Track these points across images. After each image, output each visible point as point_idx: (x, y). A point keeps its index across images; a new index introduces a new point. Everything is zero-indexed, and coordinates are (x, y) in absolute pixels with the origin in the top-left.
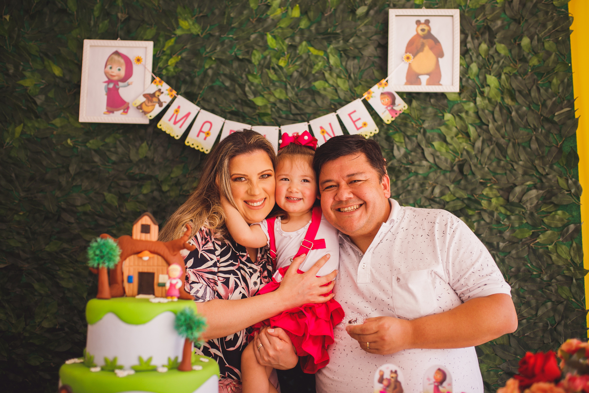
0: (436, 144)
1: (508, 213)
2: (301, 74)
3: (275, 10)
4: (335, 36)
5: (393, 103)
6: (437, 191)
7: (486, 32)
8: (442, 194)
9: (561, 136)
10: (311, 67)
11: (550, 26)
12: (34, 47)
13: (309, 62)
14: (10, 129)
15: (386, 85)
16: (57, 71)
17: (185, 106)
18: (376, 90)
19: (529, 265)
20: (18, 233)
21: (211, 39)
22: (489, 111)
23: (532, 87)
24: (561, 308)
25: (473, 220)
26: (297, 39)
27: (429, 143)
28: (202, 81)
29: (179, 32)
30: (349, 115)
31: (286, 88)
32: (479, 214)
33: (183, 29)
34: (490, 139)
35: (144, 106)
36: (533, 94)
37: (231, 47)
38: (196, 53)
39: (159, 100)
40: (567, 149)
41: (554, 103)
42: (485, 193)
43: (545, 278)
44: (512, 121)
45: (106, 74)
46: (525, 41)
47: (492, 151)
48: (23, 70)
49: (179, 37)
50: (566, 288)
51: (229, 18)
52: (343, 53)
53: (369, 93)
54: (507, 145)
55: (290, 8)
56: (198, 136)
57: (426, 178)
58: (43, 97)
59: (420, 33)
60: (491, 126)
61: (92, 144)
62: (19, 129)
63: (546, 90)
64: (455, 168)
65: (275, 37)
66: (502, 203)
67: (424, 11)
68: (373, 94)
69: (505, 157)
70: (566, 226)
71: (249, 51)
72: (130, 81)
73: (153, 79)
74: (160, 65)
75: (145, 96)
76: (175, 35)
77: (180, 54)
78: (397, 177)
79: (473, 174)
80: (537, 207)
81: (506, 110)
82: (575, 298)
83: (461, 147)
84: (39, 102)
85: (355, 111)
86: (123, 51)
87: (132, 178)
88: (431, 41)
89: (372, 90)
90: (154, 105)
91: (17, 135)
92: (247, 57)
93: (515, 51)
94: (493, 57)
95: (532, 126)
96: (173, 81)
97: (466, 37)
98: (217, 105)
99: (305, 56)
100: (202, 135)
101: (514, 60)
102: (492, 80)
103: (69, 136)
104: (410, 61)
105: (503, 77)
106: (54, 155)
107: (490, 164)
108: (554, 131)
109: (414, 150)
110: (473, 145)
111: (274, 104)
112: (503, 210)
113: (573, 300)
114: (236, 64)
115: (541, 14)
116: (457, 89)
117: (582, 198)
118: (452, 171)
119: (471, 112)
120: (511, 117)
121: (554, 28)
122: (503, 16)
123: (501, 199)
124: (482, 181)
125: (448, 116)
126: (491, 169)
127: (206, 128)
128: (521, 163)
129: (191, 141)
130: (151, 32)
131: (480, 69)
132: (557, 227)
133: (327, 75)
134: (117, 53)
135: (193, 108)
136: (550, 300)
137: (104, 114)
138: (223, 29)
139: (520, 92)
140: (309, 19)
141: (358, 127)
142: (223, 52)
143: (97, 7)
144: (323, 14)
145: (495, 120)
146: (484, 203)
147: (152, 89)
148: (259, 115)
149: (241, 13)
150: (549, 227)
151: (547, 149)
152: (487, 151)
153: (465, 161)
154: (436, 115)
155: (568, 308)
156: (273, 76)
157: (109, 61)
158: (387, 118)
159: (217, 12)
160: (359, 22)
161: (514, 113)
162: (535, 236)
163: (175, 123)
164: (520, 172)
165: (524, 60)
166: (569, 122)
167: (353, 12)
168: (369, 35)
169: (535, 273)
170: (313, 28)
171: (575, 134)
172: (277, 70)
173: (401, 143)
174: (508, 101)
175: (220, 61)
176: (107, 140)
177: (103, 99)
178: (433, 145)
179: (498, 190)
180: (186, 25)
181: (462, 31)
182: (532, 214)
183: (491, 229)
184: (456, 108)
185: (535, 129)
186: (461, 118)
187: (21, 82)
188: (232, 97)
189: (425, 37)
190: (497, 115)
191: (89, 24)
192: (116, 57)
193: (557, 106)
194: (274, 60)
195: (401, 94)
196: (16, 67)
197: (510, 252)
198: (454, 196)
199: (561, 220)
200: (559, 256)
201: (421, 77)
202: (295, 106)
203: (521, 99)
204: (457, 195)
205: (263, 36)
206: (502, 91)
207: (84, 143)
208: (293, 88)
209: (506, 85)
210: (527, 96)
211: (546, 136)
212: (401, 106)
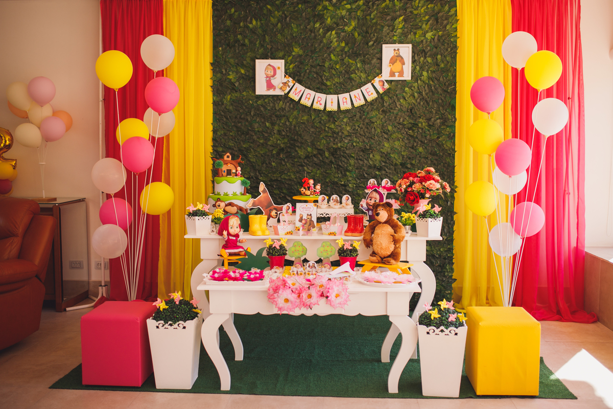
0: (401, 100)
2: (346, 71)
3: (334, 43)
4: (360, 55)
5: (384, 85)
6: (401, 120)
7: (423, 52)
8: (403, 121)
9: (450, 98)
10: (350, 68)
11: (449, 50)
12: (232, 61)
13: (349, 66)
14: (226, 97)
16: (243, 71)
17: (299, 87)
18: (377, 79)
20: (232, 140)
21: (308, 57)
22: (423, 87)
23: (441, 77)
24: (446, 165)
25: (415, 132)
26: (344, 56)
27: (399, 100)
28: (304, 75)
29: (293, 54)
30: (366, 90)
31: (339, 77)
32: (418, 129)
33: (295, 52)
34: (423, 99)
35: (282, 88)
36: (441, 80)
37: (316, 60)
38: (301, 63)
39: (289, 85)
40: (452, 103)
41: (449, 84)
43: (441, 154)
44: (432, 91)
45: (265, 74)
46: (439, 57)
47: (424, 104)
48: (229, 71)
49: (294, 56)
50: (448, 157)
51: (315, 47)
52: (363, 62)
53: (374, 81)
54: (430, 101)
55: (341, 42)
56: (305, 100)
57: (397, 114)
58: (238, 83)
59: (395, 54)
60: (423, 93)
61: (259, 102)
62: (229, 97)
63: (446, 78)
64: (409, 110)
65: (334, 55)
67: (397, 46)
69: (429, 106)
70: (450, 134)
71: (324, 62)
72: (275, 77)
73: (285, 76)
74: (288, 68)
75: (282, 83)
77: (295, 63)
78: (385, 114)
79: (416, 113)
80: (440, 127)
81: (429, 86)
83: (412, 101)
84: (236, 85)
85: (368, 88)
86: (272, 64)
87: (277, 116)
88: (400, 58)
89: (375, 79)
90: (286, 88)
91: (229, 100)
92: (323, 64)
93: (435, 60)
94: (425, 63)
95: (440, 93)
96: (292, 75)
97: (415, 55)
98: (311, 84)
99: (347, 64)
101: (434, 65)
102: (425, 73)
103: (249, 100)
105: (429, 72)
106: (244, 108)
107: (423, 109)
108: (448, 96)
109: (392, 103)
110: (416, 101)
111: (335, 84)
112: (427, 128)
113: (451, 162)
114: (318, 67)
115: (446, 45)
116: (410, 79)
117: (456, 123)
118: (408, 111)
119: (416, 87)
120: (432, 90)
121: (451, 51)
122: (430, 45)
124: (419, 116)
125: (407, 89)
126: (423, 111)
127: (308, 96)
129: (302, 102)
130: (281, 54)
131: (420, 68)
132: (447, 134)
133: (356, 71)
134: (269, 65)
135: (303, 88)
136: (442, 162)
137: (266, 91)
138: (313, 52)
139: (436, 79)
140: (349, 47)
141: (369, 94)
142: (313, 62)
143: (258, 42)
144: (355, 45)
145: (425, 91)
146: (420, 125)
147: (285, 80)
148: (328, 89)
149: (320, 45)
150: (444, 134)
151: (445, 103)
152: (422, 103)
153: (413, 107)
154: (401, 88)
155: (449, 165)
156: (334, 72)
157: (267, 68)
158: (381, 91)
159: (310, 44)
160: (370, 48)
161: (433, 88)
162: (438, 138)
163: (296, 94)
164: (434, 112)
165: (438, 65)
166: (453, 92)
167: (367, 44)
168: (374, 54)
170: (350, 51)
171: (455, 97)
172: (336, 69)
173: (387, 100)
174: (431, 82)
175: (312, 66)
176: (266, 101)
179: (425, 119)
180: (297, 50)
181: (413, 52)
182: (438, 129)
183: (422, 135)
184: (410, 85)
185: (441, 95)
186: (412, 90)
187: (228, 77)
188: (317, 81)
189: (397, 56)
190: (426, 88)
191: (255, 50)
192: (269, 67)
193: (450, 85)
194: (334, 65)
195: (387, 81)
196: (226, 70)
198: (408, 122)
199: (449, 132)
200: (447, 146)
202: (343, 85)
203: (436, 82)
205: (329, 55)
206: (429, 78)
207: (256, 102)
208: (342, 77)
209: (431, 76)
210: (438, 80)
211: (445, 98)
212: (387, 86)
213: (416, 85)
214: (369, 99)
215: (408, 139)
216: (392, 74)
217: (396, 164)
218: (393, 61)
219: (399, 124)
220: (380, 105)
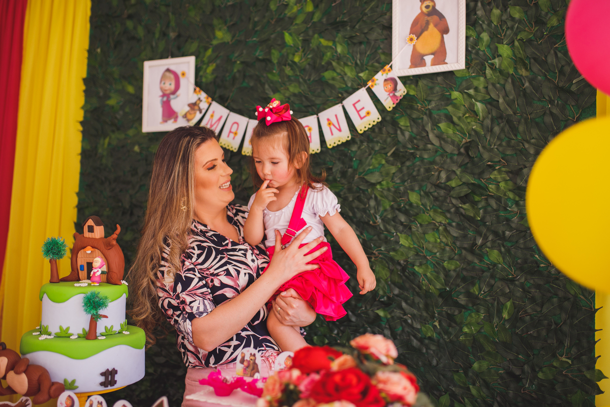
0: (443, 126)
1: (517, 199)
2: (313, 67)
3: (292, 8)
4: (343, 24)
5: (395, 89)
6: (443, 175)
8: (449, 179)
9: (577, 107)
10: (322, 59)
12: (116, 71)
13: (319, 54)
14: (102, 141)
15: (389, 70)
16: (131, 89)
17: (218, 111)
18: (380, 77)
19: (537, 256)
21: (239, 45)
22: (501, 84)
23: (549, 52)
24: (567, 305)
25: (480, 206)
26: (311, 33)
27: (435, 125)
28: (232, 84)
29: (215, 42)
30: (354, 105)
31: (299, 82)
32: (486, 199)
33: (218, 39)
34: (501, 117)
36: (549, 60)
37: (254, 49)
38: (227, 60)
39: (199, 108)
41: (572, 70)
42: (492, 177)
43: (553, 271)
45: (162, 89)
47: (502, 130)
48: (109, 92)
49: (215, 47)
51: (254, 22)
52: (351, 41)
53: (373, 81)
54: (519, 122)
55: (304, 4)
56: (228, 136)
57: (432, 162)
58: (121, 113)
59: (425, 10)
60: (501, 101)
62: (107, 141)
63: (565, 54)
64: (462, 150)
65: (291, 34)
66: (511, 188)
68: (377, 82)
69: (516, 136)
71: (269, 51)
72: (178, 93)
73: (195, 90)
74: (201, 73)
75: (189, 105)
76: (211, 45)
77: (216, 62)
78: (403, 163)
79: (481, 157)
81: (517, 82)
82: (584, 296)
83: (470, 127)
84: (119, 117)
85: (359, 101)
86: (173, 68)
88: (435, 18)
89: (375, 77)
90: (195, 113)
91: (106, 146)
92: (268, 57)
93: (532, 12)
94: (506, 23)
95: (547, 98)
99: (316, 48)
100: (232, 135)
101: (530, 23)
102: (505, 50)
103: (135, 144)
104: (414, 42)
105: (516, 43)
107: (500, 145)
108: (572, 102)
109: (419, 134)
110: (482, 125)
111: (289, 98)
112: (511, 195)
113: (582, 297)
114: (258, 65)
116: (462, 66)
118: (460, 154)
119: (481, 87)
120: (523, 90)
123: (510, 183)
124: (489, 163)
126: (501, 149)
127: (235, 129)
128: (533, 141)
129: (223, 141)
131: (491, 38)
133: (334, 64)
134: (168, 70)
135: (224, 112)
136: (557, 296)
137: (161, 123)
139: (535, 59)
140: (321, 12)
141: (362, 116)
142: (249, 55)
144: (332, 4)
146: (492, 187)
147: (193, 98)
149: (264, 16)
151: (562, 124)
152: (497, 129)
153: (473, 142)
154: (442, 94)
155: (576, 306)
156: (289, 72)
157: (163, 78)
158: (389, 104)
164: (532, 151)
166: (587, 91)
168: (375, 18)
169: (542, 265)
170: (324, 20)
171: (592, 104)
173: (407, 126)
174: (523, 72)
175: (245, 64)
177: (159, 110)
178: (439, 127)
179: (507, 172)
180: (221, 35)
183: (498, 217)
184: (463, 83)
185: (551, 102)
186: (469, 95)
187: (108, 102)
188: (256, 95)
189: (429, 14)
190: (509, 87)
192: (168, 74)
194: (290, 57)
195: (403, 79)
196: (105, 90)
197: (517, 242)
198: (461, 181)
201: (425, 58)
203: (536, 68)
204: (464, 180)
205: (281, 35)
206: (517, 61)
208: (305, 81)
209: (521, 54)
210: (543, 63)
211: (563, 109)
212: (402, 90)
213: (480, 83)
214: (362, 126)
215: (459, 227)
216: (417, 59)
217: (427, 295)
218: (418, 29)
219: (438, 186)
220: (389, 140)
